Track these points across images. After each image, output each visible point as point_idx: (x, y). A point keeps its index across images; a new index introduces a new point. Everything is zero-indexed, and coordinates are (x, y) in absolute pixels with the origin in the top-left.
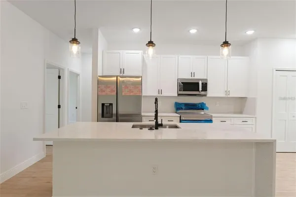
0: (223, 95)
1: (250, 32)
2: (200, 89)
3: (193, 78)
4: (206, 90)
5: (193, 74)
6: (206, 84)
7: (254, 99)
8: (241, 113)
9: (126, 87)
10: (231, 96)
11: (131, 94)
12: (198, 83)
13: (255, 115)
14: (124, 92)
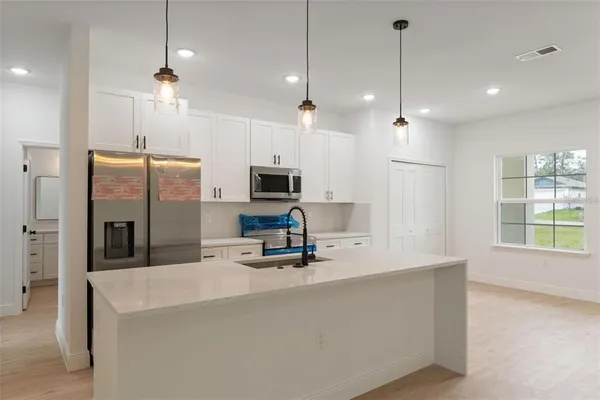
0: (322, 199)
1: (369, 97)
2: (291, 189)
3: (277, 166)
4: (299, 191)
5: (276, 159)
6: (299, 178)
7: (367, 207)
8: (343, 230)
9: (168, 183)
10: (335, 200)
11: (181, 198)
12: (287, 177)
13: (368, 232)
14: (165, 195)
